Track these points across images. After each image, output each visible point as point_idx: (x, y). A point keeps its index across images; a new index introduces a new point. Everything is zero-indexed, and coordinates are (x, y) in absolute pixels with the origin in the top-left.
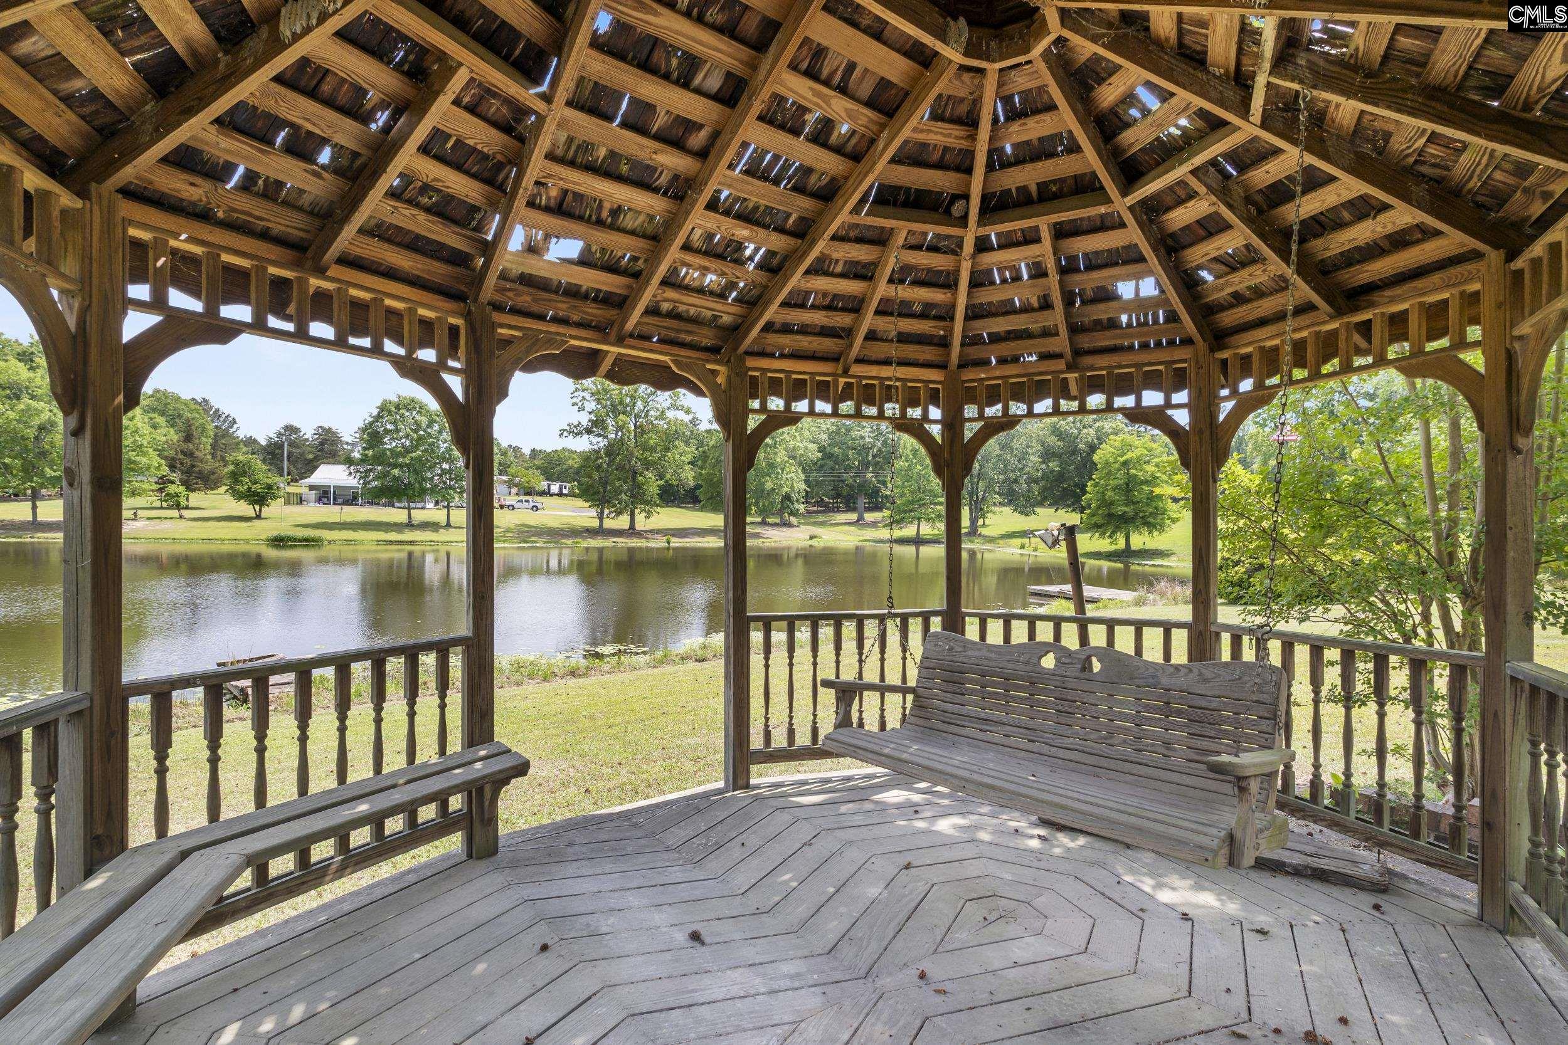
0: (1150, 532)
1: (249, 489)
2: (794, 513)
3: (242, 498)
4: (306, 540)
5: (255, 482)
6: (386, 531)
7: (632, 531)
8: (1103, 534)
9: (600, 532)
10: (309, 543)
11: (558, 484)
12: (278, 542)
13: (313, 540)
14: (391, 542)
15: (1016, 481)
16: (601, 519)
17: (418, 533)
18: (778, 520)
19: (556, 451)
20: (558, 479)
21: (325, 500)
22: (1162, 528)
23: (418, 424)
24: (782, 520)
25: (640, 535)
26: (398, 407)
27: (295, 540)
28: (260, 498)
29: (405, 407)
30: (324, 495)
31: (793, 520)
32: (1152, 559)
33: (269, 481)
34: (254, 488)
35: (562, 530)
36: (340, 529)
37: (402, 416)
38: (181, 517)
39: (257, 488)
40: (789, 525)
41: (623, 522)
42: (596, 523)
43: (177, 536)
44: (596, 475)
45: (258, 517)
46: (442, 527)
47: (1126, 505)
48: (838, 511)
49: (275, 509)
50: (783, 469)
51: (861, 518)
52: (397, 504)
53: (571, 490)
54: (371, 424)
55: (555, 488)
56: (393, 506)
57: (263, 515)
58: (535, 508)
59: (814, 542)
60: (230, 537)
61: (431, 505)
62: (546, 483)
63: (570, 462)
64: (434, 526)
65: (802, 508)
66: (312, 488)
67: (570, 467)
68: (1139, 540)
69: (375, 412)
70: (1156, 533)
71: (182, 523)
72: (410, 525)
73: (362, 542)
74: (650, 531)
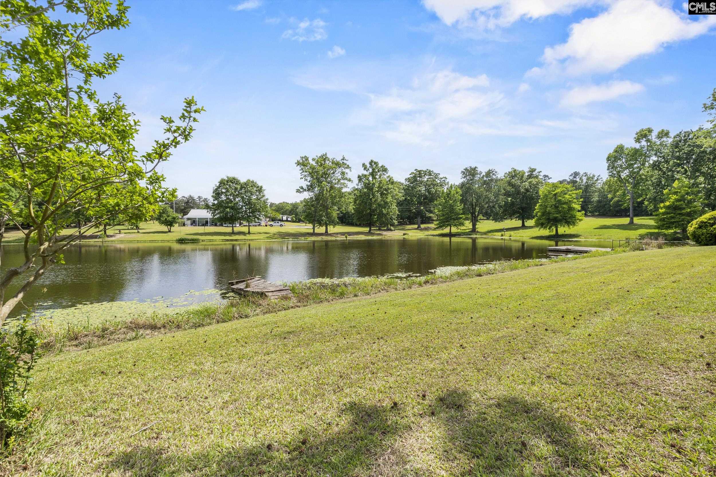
0: (569, 226)
1: (166, 219)
2: (393, 225)
3: (163, 223)
4: (193, 240)
5: (168, 216)
6: (225, 236)
7: (326, 233)
8: (545, 228)
9: (313, 234)
10: (194, 241)
11: (286, 216)
12: (181, 241)
13: (196, 240)
14: (228, 240)
15: (494, 207)
16: (314, 228)
17: (237, 236)
18: (385, 229)
19: (281, 203)
20: (286, 214)
21: (194, 224)
22: (574, 224)
23: (236, 189)
24: (387, 228)
25: (331, 235)
26: (227, 181)
27: (188, 240)
28: (170, 223)
29: (231, 182)
30: (194, 222)
31: (392, 228)
32: (571, 238)
33: (174, 216)
34: (168, 219)
35: (297, 234)
36: (205, 235)
37: (230, 186)
38: (138, 232)
39: (169, 218)
40: (391, 230)
41: (322, 230)
42: (312, 231)
43: (139, 240)
44: (313, 209)
45: (170, 231)
46: (247, 234)
47: (557, 214)
48: (406, 225)
49: (176, 228)
50: (391, 204)
51: (419, 227)
52: (224, 225)
53: (292, 219)
54: (216, 190)
55: (285, 218)
56: (223, 226)
57: (171, 231)
58: (281, 225)
59: (405, 237)
60: (160, 239)
61: (238, 225)
62: (281, 216)
63: (287, 208)
64: (243, 233)
65: (396, 222)
66: (188, 219)
67: (287, 210)
68: (562, 230)
69: (218, 185)
70: (571, 227)
71: (139, 234)
72: (233, 233)
73: (216, 240)
74: (334, 233)
